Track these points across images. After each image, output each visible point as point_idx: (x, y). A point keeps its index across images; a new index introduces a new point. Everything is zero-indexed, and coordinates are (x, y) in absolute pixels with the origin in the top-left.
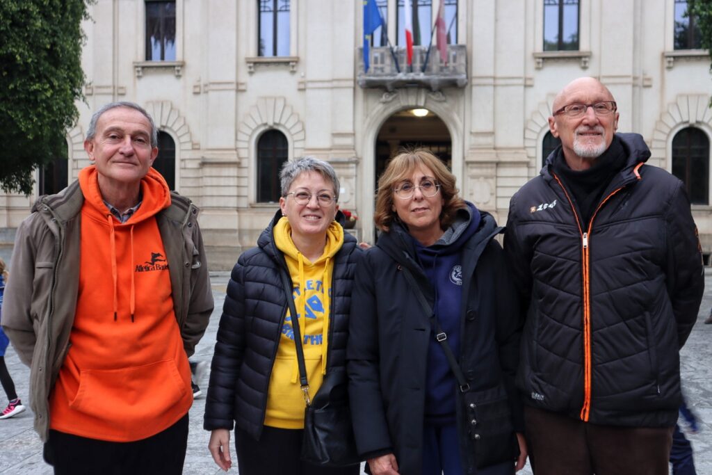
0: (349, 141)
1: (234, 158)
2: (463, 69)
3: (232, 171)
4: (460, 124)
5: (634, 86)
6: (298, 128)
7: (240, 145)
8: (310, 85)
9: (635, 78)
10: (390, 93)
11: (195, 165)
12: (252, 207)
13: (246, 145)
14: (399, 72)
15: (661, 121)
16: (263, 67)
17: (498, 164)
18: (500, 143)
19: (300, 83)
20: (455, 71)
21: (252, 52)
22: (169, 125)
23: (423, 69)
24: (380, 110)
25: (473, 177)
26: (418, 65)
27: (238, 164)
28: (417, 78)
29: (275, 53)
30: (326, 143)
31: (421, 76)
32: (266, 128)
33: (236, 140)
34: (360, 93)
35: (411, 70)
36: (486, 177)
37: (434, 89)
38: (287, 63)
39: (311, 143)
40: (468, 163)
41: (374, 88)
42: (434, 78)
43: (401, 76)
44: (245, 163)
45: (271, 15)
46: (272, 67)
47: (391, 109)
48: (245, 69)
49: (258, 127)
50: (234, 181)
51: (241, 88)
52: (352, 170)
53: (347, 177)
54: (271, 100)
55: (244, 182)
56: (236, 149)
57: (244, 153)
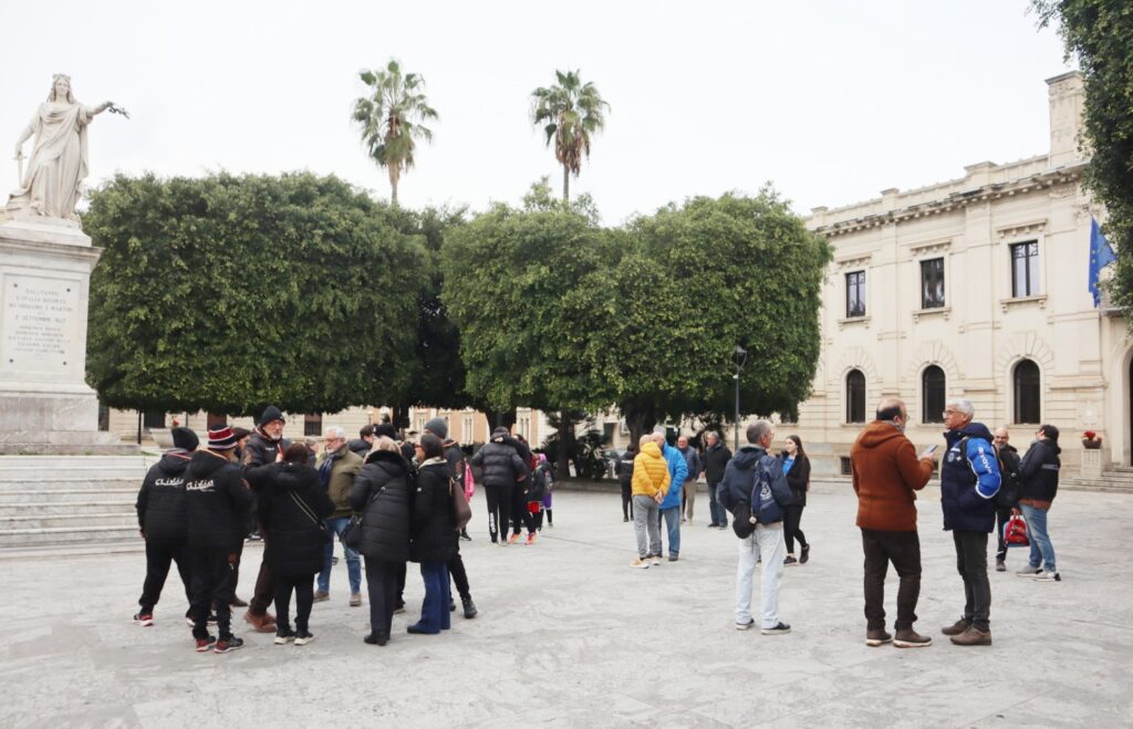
0: (1096, 367)
1: (991, 386)
3: (989, 397)
6: (1049, 356)
7: (996, 374)
8: (1057, 319)
13: (1001, 374)
16: (1015, 306)
19: (1049, 317)
21: (1007, 295)
22: (940, 360)
24: (1126, 337)
27: (994, 391)
29: (1028, 293)
30: (1073, 370)
32: (1020, 358)
33: (993, 370)
34: (1106, 320)
38: (1037, 301)
39: (1059, 371)
44: (1000, 390)
45: (1024, 260)
46: (1023, 305)
48: (999, 309)
49: (1013, 357)
50: (991, 406)
51: (996, 325)
52: (1099, 394)
53: (1094, 401)
54: (1024, 335)
55: (1000, 406)
56: (993, 378)
57: (1001, 381)
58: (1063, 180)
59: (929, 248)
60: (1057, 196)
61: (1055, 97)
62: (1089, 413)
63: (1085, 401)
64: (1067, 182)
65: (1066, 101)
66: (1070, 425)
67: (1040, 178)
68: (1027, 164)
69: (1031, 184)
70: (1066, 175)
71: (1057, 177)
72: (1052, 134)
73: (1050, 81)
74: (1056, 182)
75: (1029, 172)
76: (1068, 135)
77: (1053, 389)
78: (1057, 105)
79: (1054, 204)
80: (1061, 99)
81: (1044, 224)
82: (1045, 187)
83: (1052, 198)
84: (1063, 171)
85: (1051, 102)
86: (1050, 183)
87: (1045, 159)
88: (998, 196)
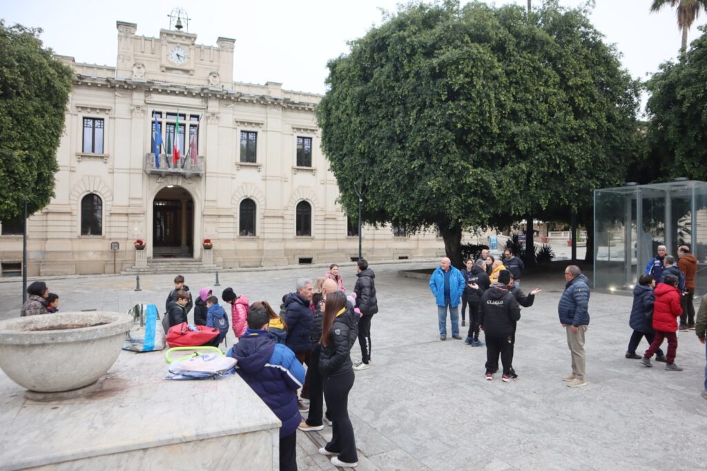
0: (139, 202)
1: (68, 210)
2: (203, 168)
3: (67, 217)
4: (199, 196)
6: (109, 194)
7: (72, 202)
9: (281, 178)
10: (163, 178)
12: (79, 238)
13: (75, 202)
14: (169, 167)
16: (87, 159)
17: (219, 216)
18: (219, 206)
19: (110, 169)
20: (199, 169)
21: (80, 151)
23: (182, 167)
24: (156, 186)
25: (207, 222)
26: (179, 164)
27: (70, 213)
28: (179, 171)
29: (93, 151)
30: (125, 202)
31: (181, 171)
32: (89, 193)
33: (70, 199)
34: (146, 176)
35: (176, 167)
36: (214, 223)
37: (187, 177)
38: (102, 157)
39: (116, 202)
40: (204, 215)
41: (157, 175)
42: (188, 172)
43: (171, 170)
44: (75, 213)
45: (91, 129)
46: (93, 159)
47: (163, 186)
48: (75, 159)
49: (84, 192)
51: (72, 169)
52: (141, 218)
53: (139, 222)
55: (74, 223)
56: (69, 205)
57: (74, 207)
58: (126, 87)
60: (120, 95)
61: (122, 34)
62: (136, 229)
63: (134, 222)
64: (127, 89)
65: (129, 40)
66: (124, 236)
67: (113, 81)
68: (100, 68)
69: (104, 83)
70: (129, 85)
71: (123, 84)
72: (119, 56)
73: (119, 24)
74: (121, 87)
75: (104, 75)
76: (129, 60)
77: (111, 214)
78: (123, 40)
79: (118, 100)
80: (126, 37)
81: (109, 110)
82: (113, 87)
83: (116, 96)
84: (129, 82)
85: (119, 36)
86: (117, 86)
87: (113, 70)
88: (80, 83)
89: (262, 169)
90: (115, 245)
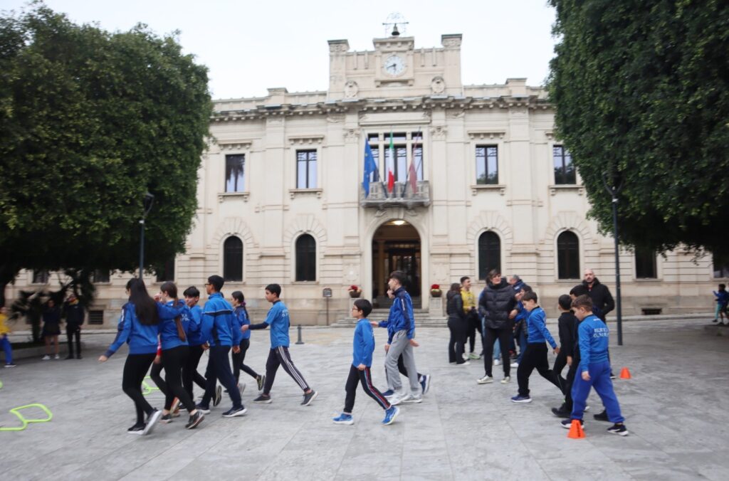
0: (355, 241)
1: (281, 253)
2: (427, 196)
3: (280, 261)
4: (426, 230)
5: (533, 206)
6: (323, 233)
7: (285, 244)
8: (330, 206)
9: (533, 201)
10: (382, 210)
11: (256, 257)
12: (293, 284)
13: (288, 244)
14: (387, 197)
15: (549, 227)
16: (299, 195)
17: (451, 255)
18: (452, 242)
19: (324, 205)
20: (422, 197)
21: (293, 187)
22: (240, 232)
23: (403, 196)
24: (374, 221)
25: (436, 263)
26: (399, 193)
27: (283, 257)
28: (399, 201)
29: (307, 186)
30: (341, 243)
31: (402, 200)
32: (302, 233)
33: (283, 241)
34: (362, 210)
35: (395, 196)
36: (444, 263)
37: (410, 207)
38: (315, 192)
39: (330, 243)
40: (432, 254)
41: (371, 207)
42: (410, 201)
43: (389, 200)
44: (288, 256)
45: (305, 163)
46: (306, 195)
47: (382, 221)
48: (288, 196)
49: (297, 233)
50: (281, 268)
51: (286, 208)
52: (357, 260)
53: (355, 264)
54: (305, 216)
55: (288, 268)
56: (283, 247)
57: (287, 250)
58: (338, 110)
59: (234, 145)
60: (332, 121)
61: (333, 54)
62: (351, 273)
63: (349, 264)
64: (339, 112)
65: (340, 58)
66: (338, 281)
67: (323, 106)
68: (312, 95)
69: (315, 109)
70: (341, 107)
71: (334, 107)
72: (331, 77)
73: (330, 43)
74: (333, 111)
75: (314, 101)
76: (341, 80)
77: (326, 256)
78: (334, 59)
79: (330, 126)
80: (337, 56)
81: (322, 139)
82: (325, 113)
83: (329, 122)
84: (340, 104)
85: (331, 56)
86: (329, 110)
87: (324, 94)
88: (291, 114)
89: (507, 192)
90: (327, 292)
